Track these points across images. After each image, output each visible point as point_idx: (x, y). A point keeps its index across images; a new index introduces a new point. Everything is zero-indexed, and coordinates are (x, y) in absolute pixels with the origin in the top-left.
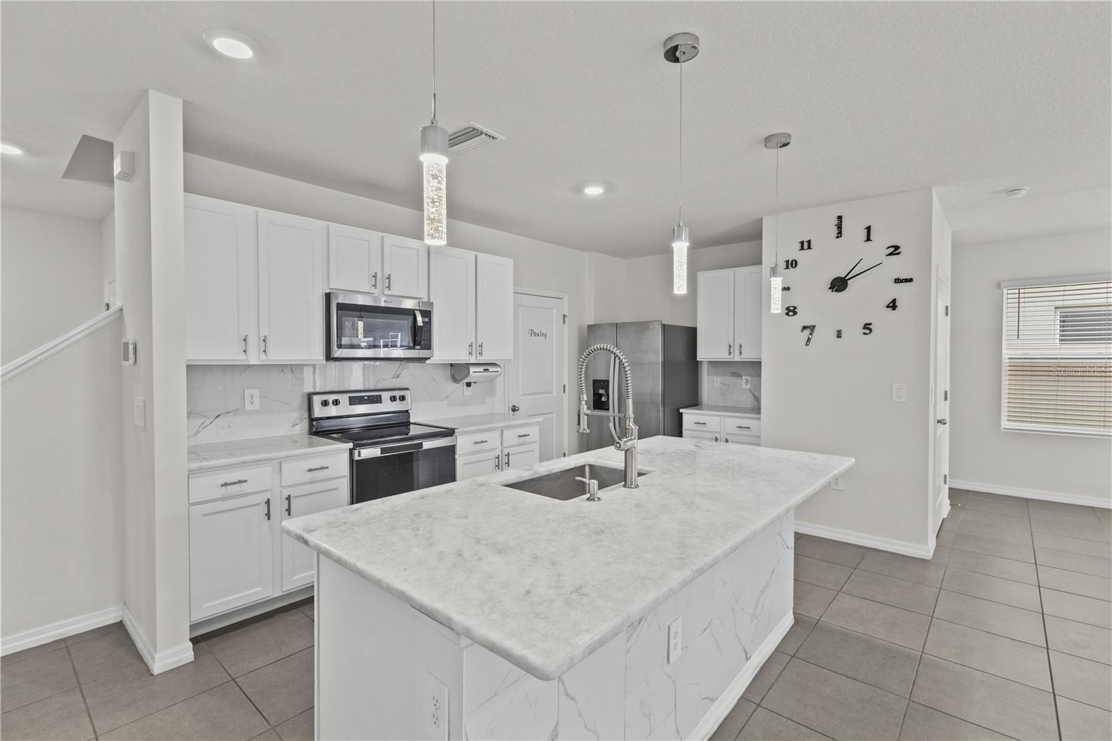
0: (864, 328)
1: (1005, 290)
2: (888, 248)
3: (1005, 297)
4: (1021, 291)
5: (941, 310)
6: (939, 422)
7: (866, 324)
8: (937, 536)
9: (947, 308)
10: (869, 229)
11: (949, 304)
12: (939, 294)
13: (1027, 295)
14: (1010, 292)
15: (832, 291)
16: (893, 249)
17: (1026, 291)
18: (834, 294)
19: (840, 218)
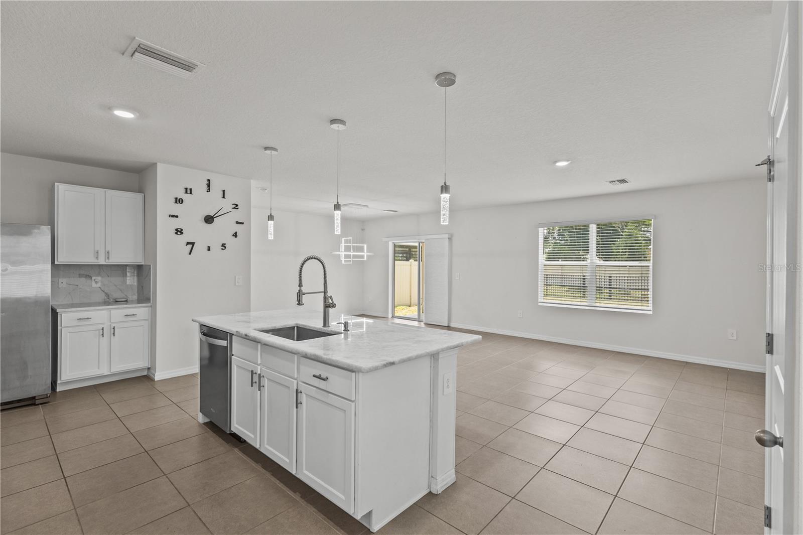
0: (222, 246)
2: (233, 204)
7: (223, 244)
10: (224, 191)
15: (205, 223)
16: (235, 206)
18: (207, 224)
19: (209, 180)
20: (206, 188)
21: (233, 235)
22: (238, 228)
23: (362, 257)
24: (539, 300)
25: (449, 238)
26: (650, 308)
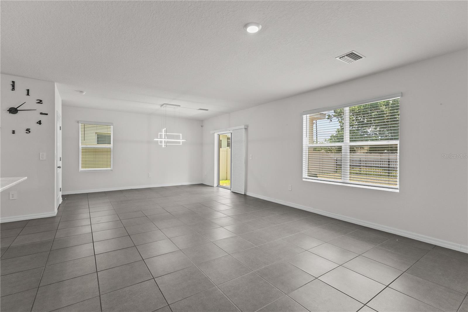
0: (26, 131)
1: (80, 124)
2: (37, 100)
3: (80, 126)
4: (85, 125)
5: (59, 128)
6: (58, 167)
7: (27, 129)
8: (58, 209)
9: (60, 127)
10: (28, 90)
11: (61, 126)
12: (58, 121)
13: (87, 127)
14: (82, 125)
15: (10, 113)
16: (39, 101)
17: (87, 125)
18: (11, 114)
19: (13, 82)
20: (11, 87)
21: (37, 123)
22: (43, 118)
23: (179, 143)
24: (304, 176)
25: (245, 129)
26: (398, 186)
